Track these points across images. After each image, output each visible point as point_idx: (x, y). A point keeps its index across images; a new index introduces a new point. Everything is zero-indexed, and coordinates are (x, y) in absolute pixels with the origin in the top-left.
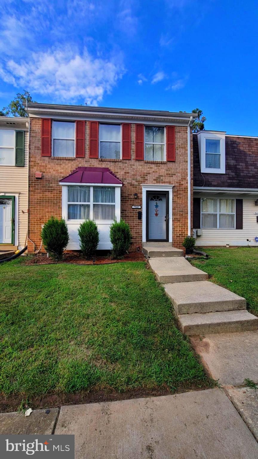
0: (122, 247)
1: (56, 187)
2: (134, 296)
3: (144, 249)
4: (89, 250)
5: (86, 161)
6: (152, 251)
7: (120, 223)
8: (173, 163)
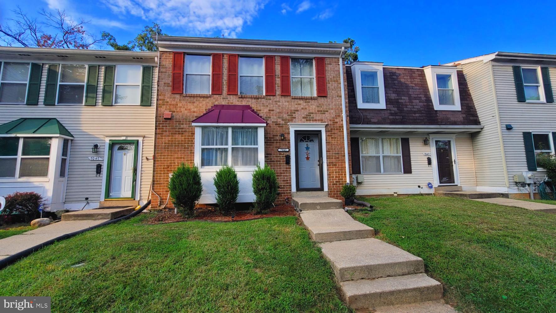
0: (267, 198)
1: (188, 129)
2: (284, 259)
3: (294, 201)
4: (227, 203)
5: (224, 98)
6: (304, 202)
7: (265, 169)
8: (325, 98)
